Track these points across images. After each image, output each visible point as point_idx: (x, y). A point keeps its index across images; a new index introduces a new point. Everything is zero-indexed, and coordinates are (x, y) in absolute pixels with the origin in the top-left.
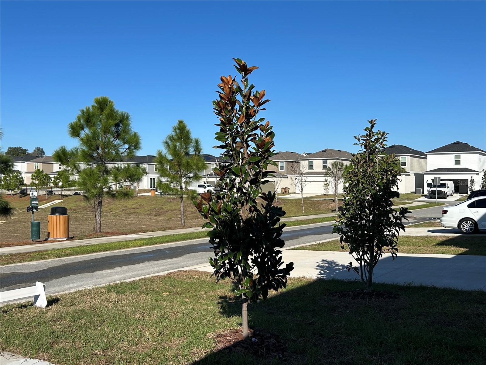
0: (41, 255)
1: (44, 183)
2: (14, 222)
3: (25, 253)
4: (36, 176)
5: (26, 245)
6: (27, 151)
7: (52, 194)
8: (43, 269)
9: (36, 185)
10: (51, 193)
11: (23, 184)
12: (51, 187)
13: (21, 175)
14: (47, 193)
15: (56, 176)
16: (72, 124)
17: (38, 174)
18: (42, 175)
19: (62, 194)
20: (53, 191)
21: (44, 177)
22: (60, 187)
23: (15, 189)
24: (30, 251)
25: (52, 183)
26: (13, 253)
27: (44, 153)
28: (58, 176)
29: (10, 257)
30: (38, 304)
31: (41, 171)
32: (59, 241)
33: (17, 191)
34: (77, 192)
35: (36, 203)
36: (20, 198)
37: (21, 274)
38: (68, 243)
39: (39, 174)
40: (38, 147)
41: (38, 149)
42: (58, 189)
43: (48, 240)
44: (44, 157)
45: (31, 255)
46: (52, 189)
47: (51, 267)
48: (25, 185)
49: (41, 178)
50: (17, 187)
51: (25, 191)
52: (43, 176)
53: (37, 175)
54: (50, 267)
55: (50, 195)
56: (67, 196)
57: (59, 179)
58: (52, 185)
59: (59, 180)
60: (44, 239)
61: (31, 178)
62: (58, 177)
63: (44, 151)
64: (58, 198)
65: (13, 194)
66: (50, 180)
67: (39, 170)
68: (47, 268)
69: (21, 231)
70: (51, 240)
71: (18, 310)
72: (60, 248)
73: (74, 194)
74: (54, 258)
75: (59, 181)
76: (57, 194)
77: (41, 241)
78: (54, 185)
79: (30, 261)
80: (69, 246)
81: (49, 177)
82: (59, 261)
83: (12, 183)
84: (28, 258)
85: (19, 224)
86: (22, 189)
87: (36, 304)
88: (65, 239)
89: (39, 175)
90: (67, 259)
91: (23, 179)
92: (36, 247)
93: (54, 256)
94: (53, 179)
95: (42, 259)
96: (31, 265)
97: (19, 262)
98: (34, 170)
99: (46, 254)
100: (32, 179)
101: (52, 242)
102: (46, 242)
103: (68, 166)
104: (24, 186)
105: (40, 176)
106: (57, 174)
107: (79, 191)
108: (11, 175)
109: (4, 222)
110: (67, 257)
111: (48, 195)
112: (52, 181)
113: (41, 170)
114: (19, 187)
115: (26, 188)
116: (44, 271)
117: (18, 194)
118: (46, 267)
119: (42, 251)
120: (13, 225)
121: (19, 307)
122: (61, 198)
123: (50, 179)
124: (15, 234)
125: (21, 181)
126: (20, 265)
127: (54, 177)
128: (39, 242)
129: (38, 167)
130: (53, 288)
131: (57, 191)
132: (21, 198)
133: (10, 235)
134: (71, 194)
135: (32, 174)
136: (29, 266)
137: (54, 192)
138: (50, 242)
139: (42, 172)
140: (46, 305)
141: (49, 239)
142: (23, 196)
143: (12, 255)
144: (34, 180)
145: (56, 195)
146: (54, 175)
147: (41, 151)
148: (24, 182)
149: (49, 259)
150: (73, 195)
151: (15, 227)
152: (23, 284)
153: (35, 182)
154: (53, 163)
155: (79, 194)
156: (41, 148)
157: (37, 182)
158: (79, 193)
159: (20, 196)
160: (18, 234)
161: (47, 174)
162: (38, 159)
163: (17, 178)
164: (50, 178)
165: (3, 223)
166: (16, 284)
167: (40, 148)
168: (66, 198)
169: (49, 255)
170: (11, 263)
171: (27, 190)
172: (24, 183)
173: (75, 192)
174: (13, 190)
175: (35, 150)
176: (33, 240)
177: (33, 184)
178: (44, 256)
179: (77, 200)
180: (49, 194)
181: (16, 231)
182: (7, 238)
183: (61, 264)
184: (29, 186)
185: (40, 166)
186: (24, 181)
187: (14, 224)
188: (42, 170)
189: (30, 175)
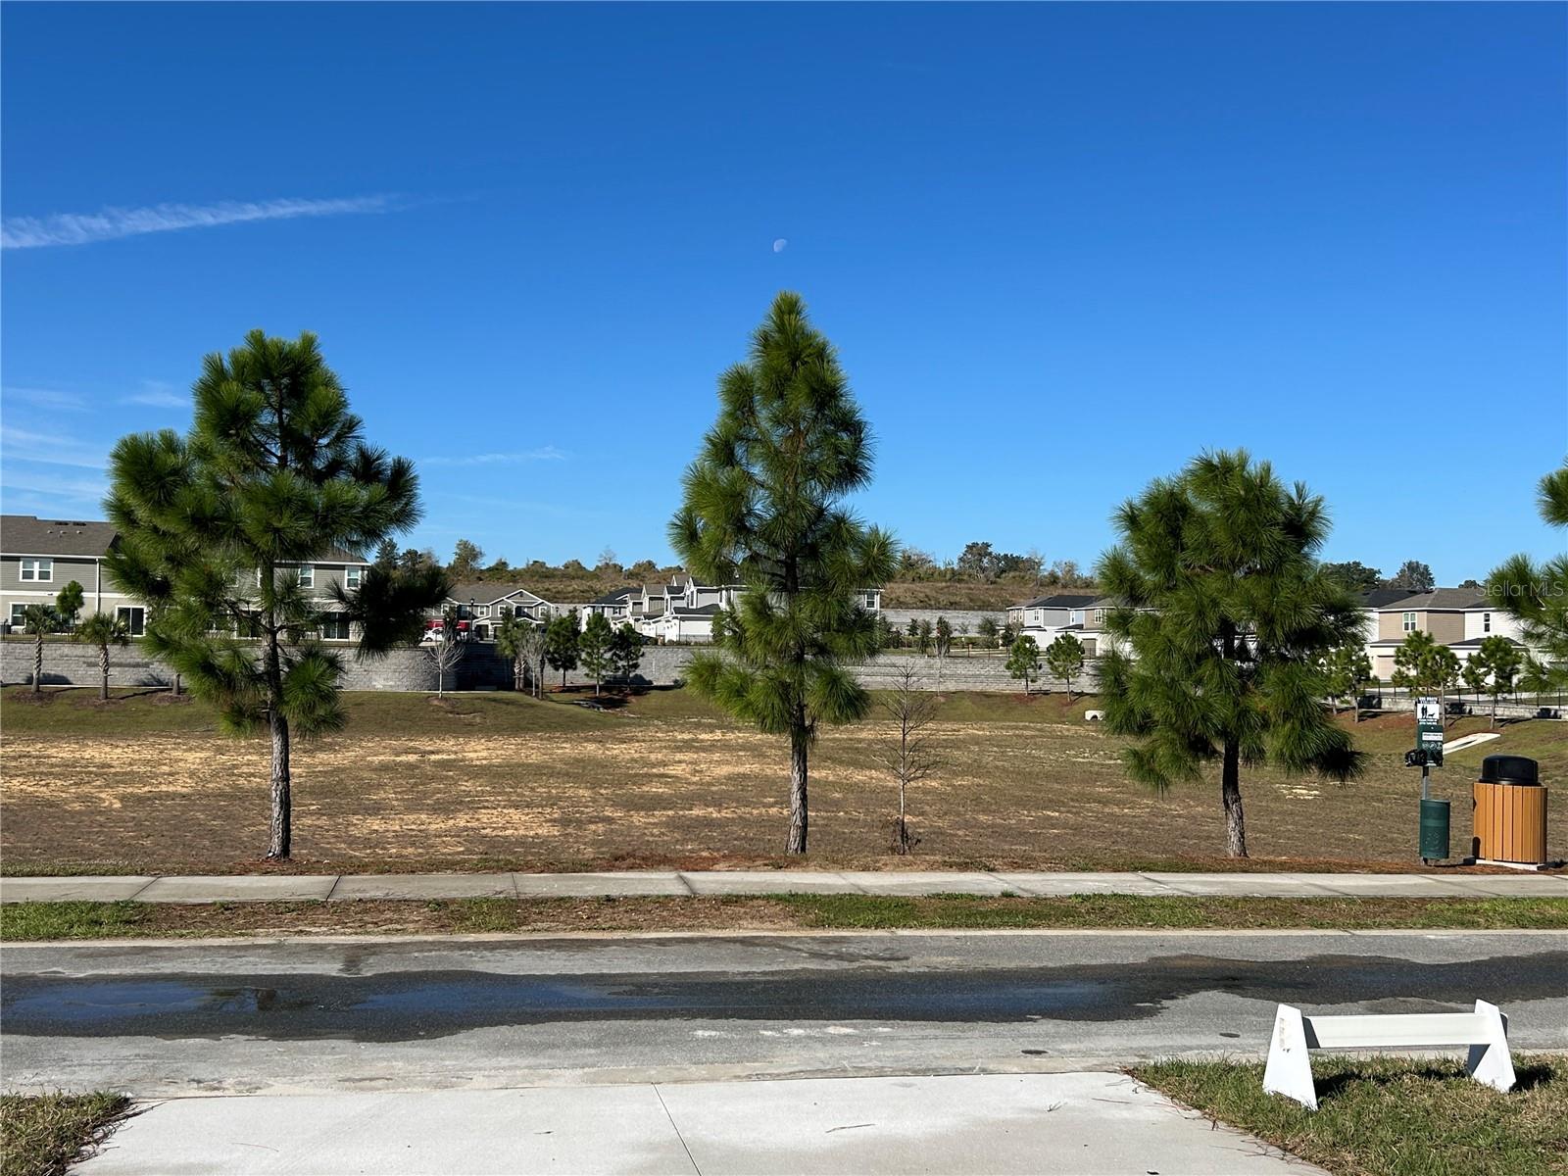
0: (1462, 912)
1: (1435, 676)
2: (1345, 797)
3: (1408, 898)
4: (1409, 652)
5: (1407, 873)
6: (1377, 576)
7: (1462, 712)
8: (1473, 960)
9: (1410, 681)
10: (1457, 709)
11: (1368, 678)
12: (1459, 691)
13: (1362, 650)
14: (1446, 709)
15: (1474, 653)
16: (1551, 481)
17: (1416, 648)
18: (1430, 651)
19: (1495, 715)
20: (1463, 704)
21: (1437, 657)
22: (1490, 691)
23: (1344, 693)
24: (1422, 894)
25: (1463, 676)
26: (1372, 893)
27: (1431, 579)
28: (1482, 655)
29: (1360, 905)
30: (1483, 1074)
31: (1426, 638)
32: (1514, 872)
33: (1349, 699)
34: (1549, 710)
35: (1436, 742)
36: (1359, 721)
37: (1404, 966)
38: (1544, 881)
39: (1421, 646)
40: (1414, 561)
41: (1412, 567)
42: (1482, 698)
43: (1474, 863)
44: (1436, 592)
45: (1426, 909)
46: (1463, 697)
47: (1499, 955)
48: (1376, 682)
49: (1425, 661)
50: (1350, 688)
51: (1374, 702)
52: (1434, 652)
53: (1412, 651)
54: (1496, 956)
55: (1455, 717)
56: (1513, 721)
57: (1487, 663)
58: (1461, 682)
59: (1487, 667)
60: (1461, 861)
61: (1393, 659)
62: (1483, 659)
63: (1431, 574)
64: (1482, 726)
65: (1337, 710)
66: (1457, 667)
67: (1418, 634)
68: (1487, 958)
69: (1368, 828)
70: (1485, 865)
71: (1420, 1081)
72: (1520, 895)
73: (1536, 714)
74: (1503, 928)
75: (1486, 669)
76: (1480, 713)
77: (1454, 866)
78: (1468, 683)
79: (1424, 926)
80: (1552, 892)
81: (1453, 655)
82: (1523, 939)
83: (1333, 675)
84: (1421, 916)
85: (1361, 803)
86: (1364, 692)
87: (1476, 1075)
88: (1534, 868)
89: (1420, 651)
90: (1551, 935)
91: (1368, 661)
92: (1439, 884)
93: (1504, 921)
94: (1465, 664)
95: (1463, 925)
96: (1430, 940)
97: (1393, 926)
98: (1404, 635)
99: (1476, 912)
100: (1397, 662)
101: (1488, 874)
102: (1467, 869)
103: (1539, 622)
104: (1373, 683)
105: (1420, 655)
106: (1480, 647)
107: (1557, 707)
108: (1333, 650)
109: (1315, 795)
110: (1550, 928)
111: (1448, 716)
112: (1462, 670)
113: (1425, 634)
114: (1357, 687)
115: (1377, 690)
116: (1477, 966)
117: (1354, 708)
118: (1481, 953)
119: (1460, 900)
120: (1343, 805)
121: (1420, 1073)
122: (1491, 727)
123: (1456, 664)
124: (1352, 833)
125: (1364, 670)
126: (1395, 937)
127: (1470, 659)
128: (1444, 866)
129: (1413, 624)
130: (1520, 1030)
131: (1479, 705)
132: (1361, 723)
133: (1336, 836)
134: (1528, 715)
135: (1399, 648)
136: (1425, 944)
137: (1468, 708)
138: (1483, 872)
139: (1429, 639)
140: (1511, 1085)
141: (1478, 862)
142: (1369, 717)
143: (1367, 901)
144: (1403, 665)
145: (1474, 716)
146: (1469, 651)
147: (1422, 574)
148: (1372, 674)
149: (1487, 928)
150: (1534, 717)
151: (1348, 813)
152: (1417, 999)
153: (1406, 672)
154: (1464, 612)
155: (1556, 716)
156: (1423, 563)
157: (1413, 673)
158: (1556, 713)
159: (1359, 716)
160: (1359, 835)
161: (1446, 649)
162: (1415, 597)
163: (1352, 660)
164: (1454, 659)
165: (1311, 795)
166: (1394, 995)
167: (1417, 563)
168: (1509, 728)
169: (1488, 916)
170: (1367, 927)
171: (1379, 696)
172: (1372, 676)
173: (1542, 709)
174: (1338, 697)
175: (1402, 571)
176: (1425, 860)
177: (1400, 680)
178: (1468, 917)
179: (1548, 735)
180: (1450, 713)
181: (1352, 824)
182: (1329, 845)
183: (1532, 951)
184: (1387, 685)
185: (1422, 622)
186: (1371, 668)
187: (1345, 802)
188: (1430, 635)
189: (1391, 651)
